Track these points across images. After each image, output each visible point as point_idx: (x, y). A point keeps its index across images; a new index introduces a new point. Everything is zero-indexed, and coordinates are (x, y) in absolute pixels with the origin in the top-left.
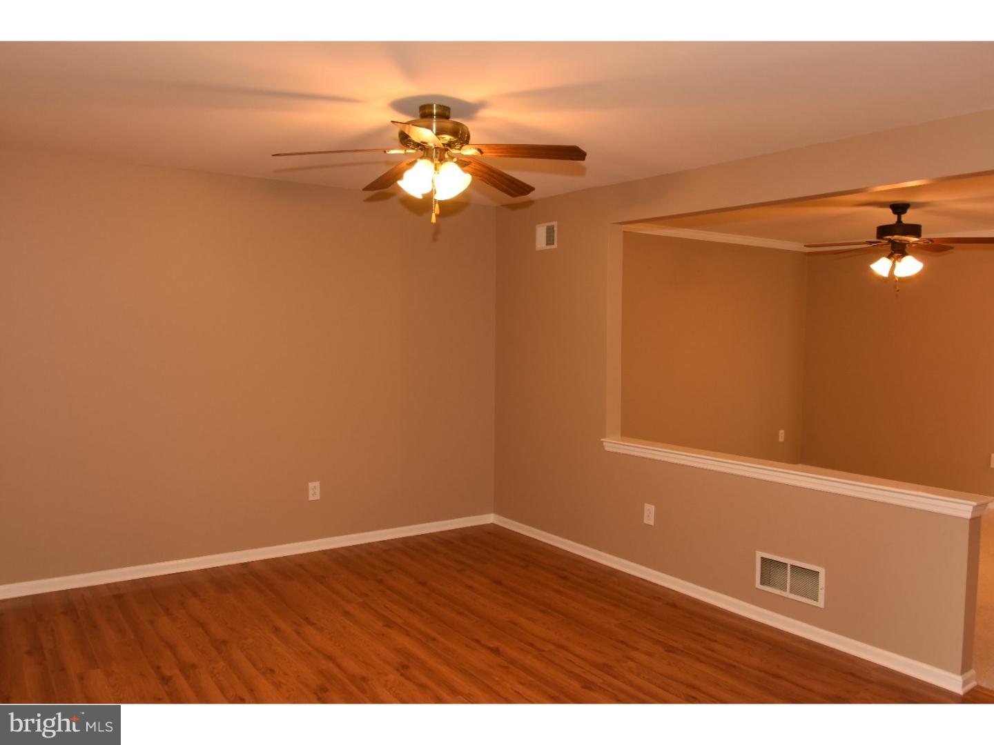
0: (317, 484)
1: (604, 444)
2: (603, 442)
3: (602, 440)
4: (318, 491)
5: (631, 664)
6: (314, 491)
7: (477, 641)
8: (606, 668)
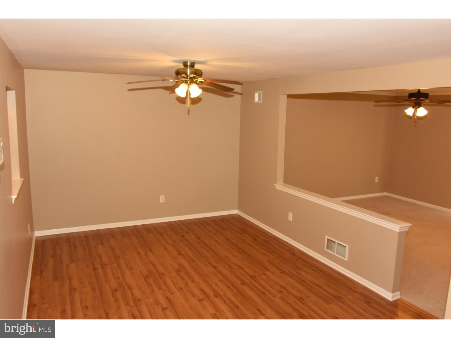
0: (163, 196)
1: (276, 186)
2: (275, 185)
3: (275, 184)
4: (164, 199)
5: (264, 276)
6: (162, 199)
7: (210, 263)
8: (253, 277)
